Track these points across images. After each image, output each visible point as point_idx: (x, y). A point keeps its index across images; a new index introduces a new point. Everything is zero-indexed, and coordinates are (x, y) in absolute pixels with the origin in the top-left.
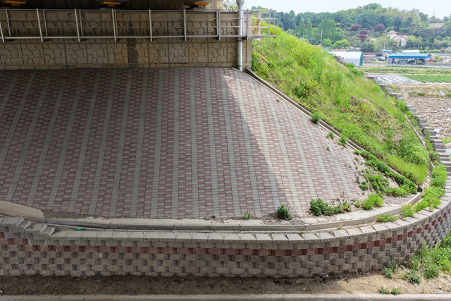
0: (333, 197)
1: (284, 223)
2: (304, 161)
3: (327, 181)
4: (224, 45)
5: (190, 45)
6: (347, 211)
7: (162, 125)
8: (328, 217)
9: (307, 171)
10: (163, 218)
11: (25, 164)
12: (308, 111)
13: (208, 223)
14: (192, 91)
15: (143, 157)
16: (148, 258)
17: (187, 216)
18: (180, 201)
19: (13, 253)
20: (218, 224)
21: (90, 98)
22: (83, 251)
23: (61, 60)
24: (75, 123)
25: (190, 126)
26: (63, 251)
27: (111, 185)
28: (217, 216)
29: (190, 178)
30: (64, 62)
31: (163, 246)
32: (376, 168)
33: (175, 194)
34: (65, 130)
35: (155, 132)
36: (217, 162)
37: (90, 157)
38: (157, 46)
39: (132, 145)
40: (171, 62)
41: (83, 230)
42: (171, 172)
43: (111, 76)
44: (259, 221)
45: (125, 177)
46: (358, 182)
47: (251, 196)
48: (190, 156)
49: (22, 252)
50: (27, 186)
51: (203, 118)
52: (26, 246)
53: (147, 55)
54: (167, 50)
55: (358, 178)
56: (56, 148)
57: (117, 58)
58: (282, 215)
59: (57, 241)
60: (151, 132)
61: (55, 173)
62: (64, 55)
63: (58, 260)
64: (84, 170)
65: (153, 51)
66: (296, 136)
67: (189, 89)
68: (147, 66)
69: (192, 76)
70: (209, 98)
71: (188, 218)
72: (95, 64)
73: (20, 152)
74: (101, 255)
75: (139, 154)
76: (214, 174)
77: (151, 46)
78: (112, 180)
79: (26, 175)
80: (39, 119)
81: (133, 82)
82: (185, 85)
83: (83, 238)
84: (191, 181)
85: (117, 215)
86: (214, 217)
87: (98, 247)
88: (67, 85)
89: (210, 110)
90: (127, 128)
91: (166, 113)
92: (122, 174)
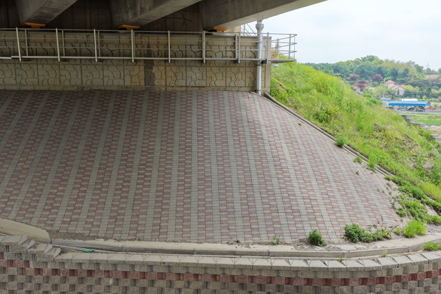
0: (369, 222)
1: (318, 249)
2: (333, 184)
3: (361, 205)
4: (242, 70)
5: (208, 69)
6: (387, 238)
7: (180, 145)
8: (367, 244)
9: (337, 195)
10: (181, 242)
11: (32, 182)
12: (331, 135)
13: (233, 248)
14: (211, 113)
15: (159, 176)
16: (165, 286)
17: (208, 240)
18: (199, 223)
19: (12, 278)
20: (244, 249)
21: (105, 117)
22: (91, 276)
23: (76, 81)
24: (88, 142)
25: (209, 146)
26: (68, 276)
27: (124, 206)
28: (242, 240)
29: (211, 200)
30: (79, 83)
31: (183, 271)
32: (411, 194)
33: (194, 217)
34: (77, 147)
35: (172, 151)
36: (240, 183)
37: (102, 176)
38: (174, 69)
39: (148, 164)
40: (188, 85)
41: (93, 252)
42: (190, 193)
43: (126, 97)
44: (289, 246)
45: (140, 197)
46: (393, 208)
47: (278, 220)
48: (210, 177)
49: (22, 276)
50: (32, 204)
51: (223, 138)
52: (27, 269)
53: (164, 77)
54: (184, 73)
55: (393, 204)
56: (67, 165)
57: (133, 80)
58: (314, 241)
59: (63, 263)
60: (168, 151)
61: (64, 191)
62: (80, 77)
63: (62, 286)
64: (95, 189)
65: (170, 74)
66: (323, 159)
67: (207, 110)
68: (163, 89)
69: (210, 98)
70: (228, 120)
71: (209, 242)
72: (111, 86)
73: (28, 169)
74: (111, 281)
75: (155, 174)
76: (237, 195)
77: (168, 68)
78: (125, 200)
79: (33, 193)
80: (51, 136)
81: (149, 103)
82: (203, 107)
83: (92, 261)
84: (212, 202)
85: (130, 238)
86: (238, 242)
87: (108, 271)
88: (82, 104)
89: (230, 131)
90: (143, 147)
91: (184, 133)
92: (136, 194)
